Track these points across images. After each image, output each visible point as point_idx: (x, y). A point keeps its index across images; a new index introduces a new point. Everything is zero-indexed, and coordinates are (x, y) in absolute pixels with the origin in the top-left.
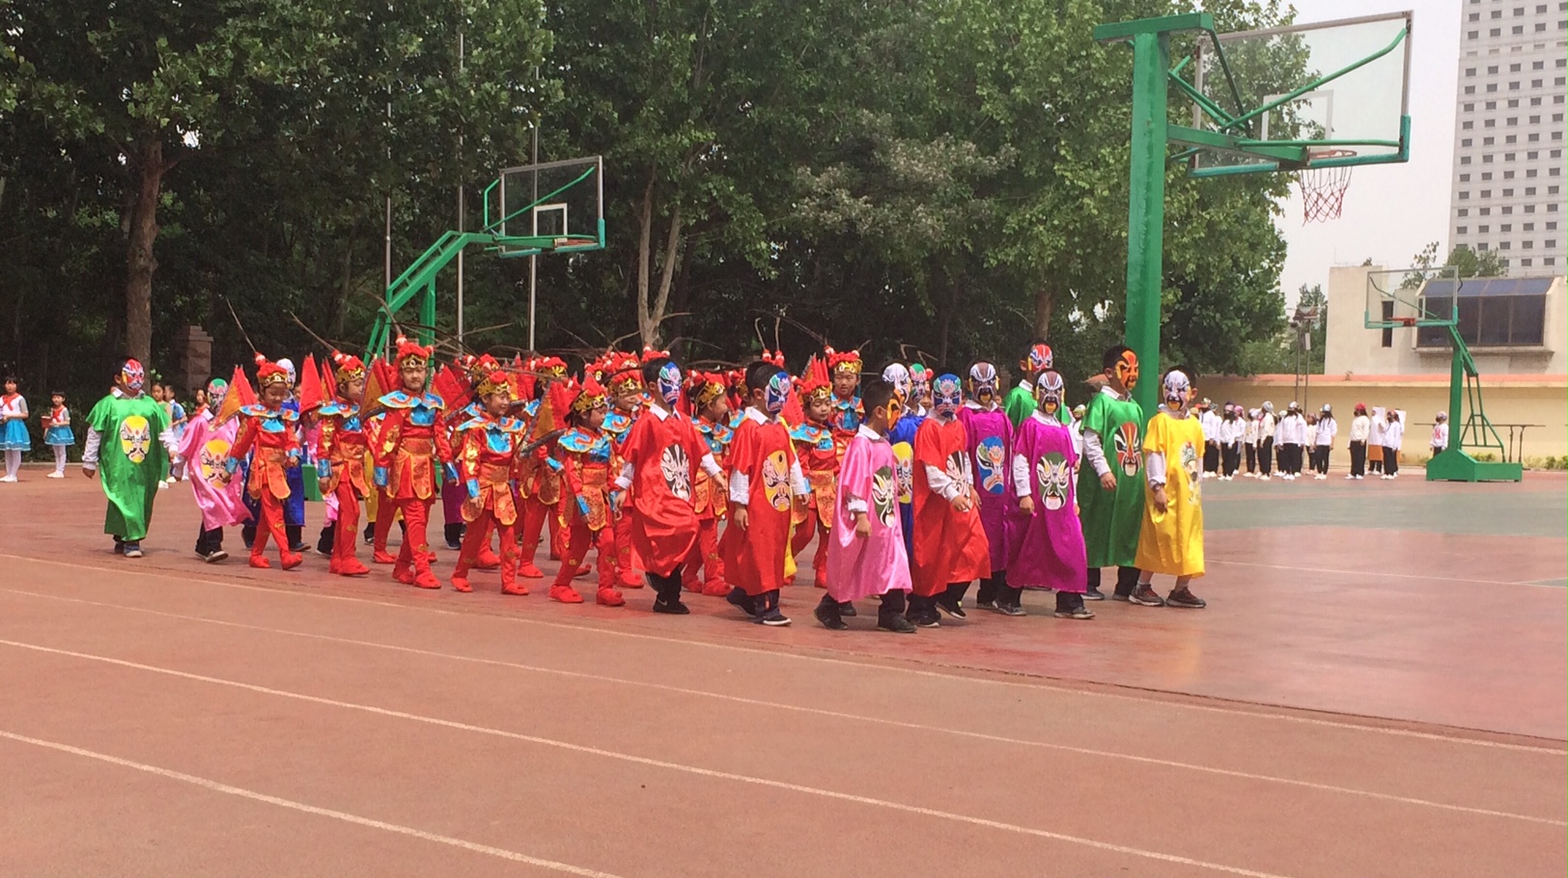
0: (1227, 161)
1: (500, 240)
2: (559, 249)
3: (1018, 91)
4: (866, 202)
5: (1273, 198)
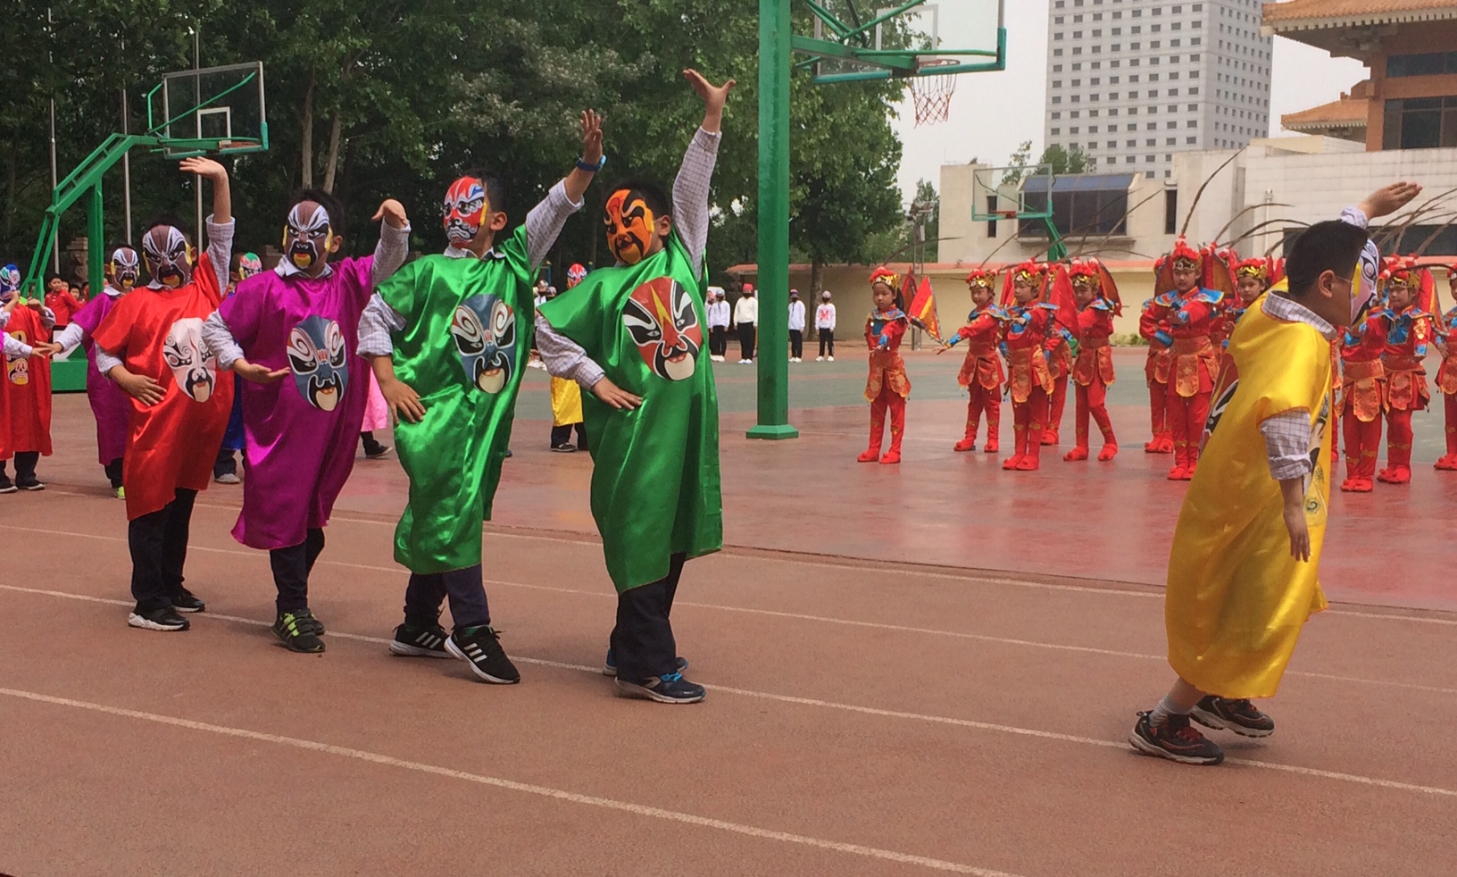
0: (848, 68)
1: (165, 142)
2: (223, 151)
4: (516, 106)
5: (889, 103)
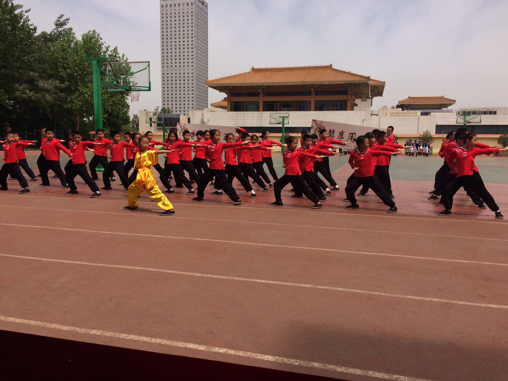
3: (68, 70)
4: (33, 93)
5: (126, 96)
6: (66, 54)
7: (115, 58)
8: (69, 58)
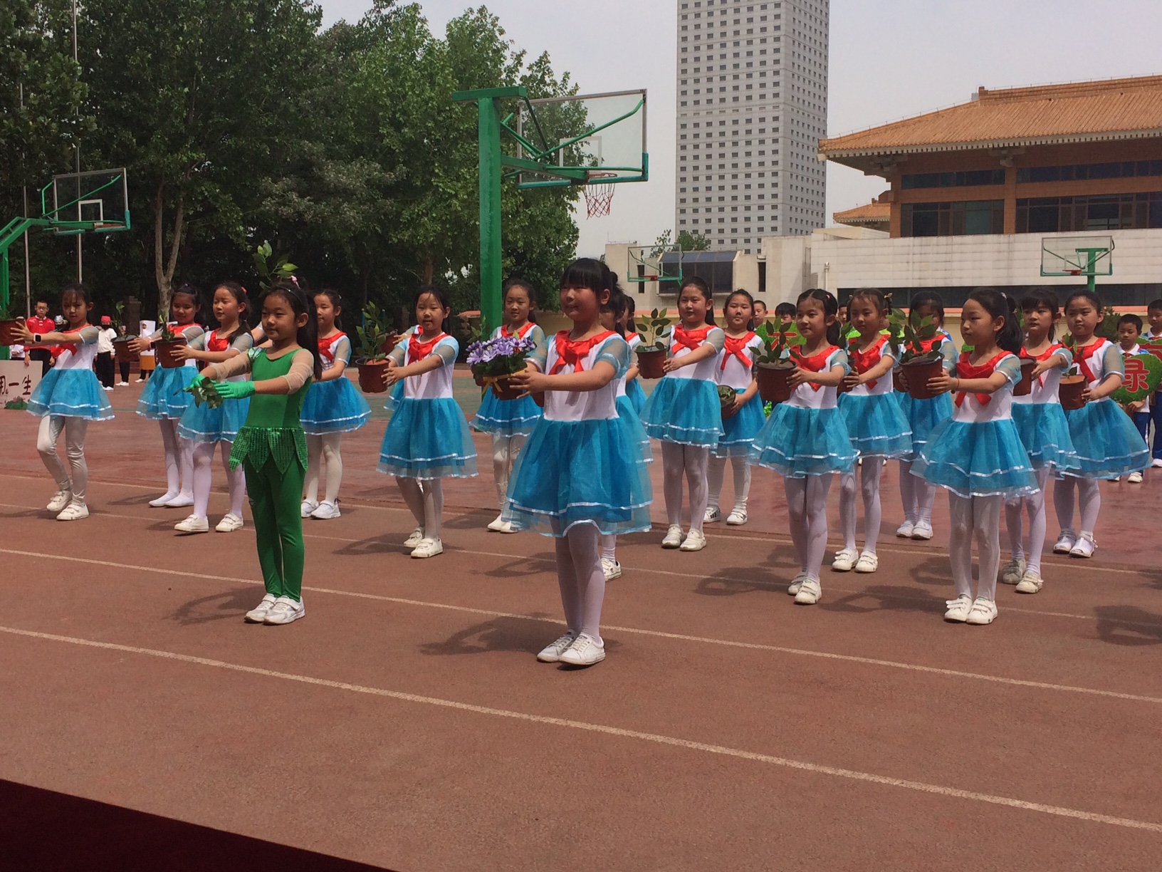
1: (55, 223)
2: (98, 230)
3: (406, 131)
4: (309, 201)
6: (401, 83)
7: (541, 86)
8: (410, 93)
